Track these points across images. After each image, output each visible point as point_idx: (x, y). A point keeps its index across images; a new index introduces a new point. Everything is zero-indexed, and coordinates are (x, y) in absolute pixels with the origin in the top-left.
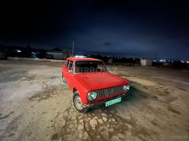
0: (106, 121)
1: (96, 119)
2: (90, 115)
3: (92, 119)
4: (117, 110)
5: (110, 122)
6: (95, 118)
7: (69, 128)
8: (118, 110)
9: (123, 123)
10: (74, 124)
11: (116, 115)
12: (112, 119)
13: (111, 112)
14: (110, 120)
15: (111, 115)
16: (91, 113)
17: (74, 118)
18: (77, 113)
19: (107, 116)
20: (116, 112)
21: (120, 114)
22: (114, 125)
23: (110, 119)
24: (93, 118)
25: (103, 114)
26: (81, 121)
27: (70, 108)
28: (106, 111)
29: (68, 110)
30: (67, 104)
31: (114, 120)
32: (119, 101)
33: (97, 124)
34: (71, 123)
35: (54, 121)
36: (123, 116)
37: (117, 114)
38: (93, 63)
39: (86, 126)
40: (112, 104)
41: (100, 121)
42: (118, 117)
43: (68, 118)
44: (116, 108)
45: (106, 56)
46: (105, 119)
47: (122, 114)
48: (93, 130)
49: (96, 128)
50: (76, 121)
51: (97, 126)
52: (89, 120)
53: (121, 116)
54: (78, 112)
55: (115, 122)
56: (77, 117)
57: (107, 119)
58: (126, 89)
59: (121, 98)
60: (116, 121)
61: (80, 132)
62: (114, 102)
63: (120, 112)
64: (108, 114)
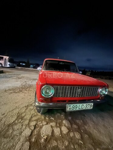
0: (65, 134)
1: (52, 127)
2: (47, 119)
3: (47, 124)
4: (86, 121)
5: (71, 138)
6: (51, 124)
7: (13, 129)
8: (89, 121)
9: (93, 148)
10: (22, 126)
11: (83, 128)
12: (75, 133)
13: (77, 121)
14: (72, 134)
15: (75, 126)
16: (50, 116)
17: (28, 117)
18: (34, 112)
19: (70, 126)
20: (85, 123)
21: (90, 129)
22: (76, 146)
23: (73, 131)
24: (49, 123)
25: (64, 122)
26: (33, 123)
27: (31, 105)
28: (70, 118)
29: (27, 107)
30: (31, 100)
31: (78, 136)
32: (89, 108)
33: (50, 134)
34: (20, 122)
35: (6, 114)
36: (94, 132)
37: (86, 127)
38: (64, 63)
39: (35, 132)
40: (78, 109)
41: (57, 131)
42: (86, 132)
43: (22, 115)
44: (85, 118)
45: (85, 70)
46: (65, 130)
47: (94, 129)
48: (40, 144)
49: (46, 140)
50: (27, 122)
51: (49, 138)
52: (43, 125)
53: (91, 132)
54: (36, 111)
55: (79, 140)
56: (32, 117)
57: (67, 131)
58: (103, 93)
59: (92, 104)
60: (82, 138)
61: (22, 140)
62: (80, 107)
63: (91, 126)
64: (71, 124)
